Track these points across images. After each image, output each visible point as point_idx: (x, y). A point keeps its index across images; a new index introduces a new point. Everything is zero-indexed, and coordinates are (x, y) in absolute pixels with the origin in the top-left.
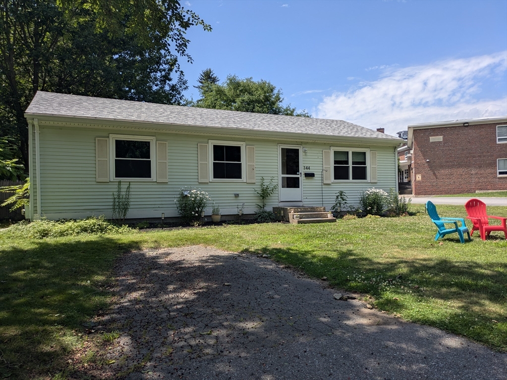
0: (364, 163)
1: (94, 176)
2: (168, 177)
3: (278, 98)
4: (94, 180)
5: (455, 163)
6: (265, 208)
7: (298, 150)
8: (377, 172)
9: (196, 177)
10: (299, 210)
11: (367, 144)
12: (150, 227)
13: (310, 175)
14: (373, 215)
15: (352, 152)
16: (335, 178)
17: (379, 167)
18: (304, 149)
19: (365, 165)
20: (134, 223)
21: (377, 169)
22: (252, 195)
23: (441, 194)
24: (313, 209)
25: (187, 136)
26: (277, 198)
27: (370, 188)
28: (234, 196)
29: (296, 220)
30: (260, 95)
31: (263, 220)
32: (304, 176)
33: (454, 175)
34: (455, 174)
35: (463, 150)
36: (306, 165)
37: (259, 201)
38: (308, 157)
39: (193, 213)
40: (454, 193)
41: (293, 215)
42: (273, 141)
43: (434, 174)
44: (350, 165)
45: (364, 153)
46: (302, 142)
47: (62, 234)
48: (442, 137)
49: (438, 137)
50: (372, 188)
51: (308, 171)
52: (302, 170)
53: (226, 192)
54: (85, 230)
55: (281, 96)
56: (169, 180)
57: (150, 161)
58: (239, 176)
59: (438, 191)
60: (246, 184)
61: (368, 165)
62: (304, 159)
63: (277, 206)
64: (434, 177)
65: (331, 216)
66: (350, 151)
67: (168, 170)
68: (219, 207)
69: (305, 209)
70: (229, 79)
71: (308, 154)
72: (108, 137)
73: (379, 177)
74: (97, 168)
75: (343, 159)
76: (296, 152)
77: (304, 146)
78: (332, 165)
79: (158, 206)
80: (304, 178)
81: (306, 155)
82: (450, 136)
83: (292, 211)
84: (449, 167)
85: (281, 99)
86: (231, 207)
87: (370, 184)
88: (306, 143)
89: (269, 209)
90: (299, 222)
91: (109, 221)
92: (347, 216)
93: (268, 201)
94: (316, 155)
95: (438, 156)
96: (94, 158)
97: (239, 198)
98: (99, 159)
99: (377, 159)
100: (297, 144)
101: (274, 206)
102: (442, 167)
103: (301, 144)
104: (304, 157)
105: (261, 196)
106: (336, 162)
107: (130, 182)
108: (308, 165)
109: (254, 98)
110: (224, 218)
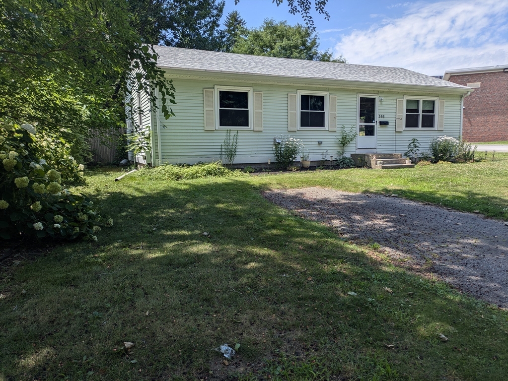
0: (433, 111)
1: (202, 125)
2: (263, 125)
3: (314, 43)
4: (202, 128)
5: (492, 110)
6: (344, 155)
7: (374, 99)
8: (444, 120)
9: (286, 126)
10: (380, 156)
11: (437, 93)
12: (256, 171)
13: (384, 124)
14: (444, 161)
15: (423, 101)
16: (407, 126)
17: (446, 115)
18: (381, 98)
19: (433, 113)
20: (243, 167)
21: (445, 117)
22: (333, 143)
23: (474, 142)
24: (391, 156)
25: (279, 86)
26: (355, 145)
27: (441, 135)
28: (317, 143)
29: (380, 166)
30: (297, 40)
31: (345, 166)
32: (379, 124)
33: (490, 123)
34: (491, 121)
35: (501, 97)
36: (381, 114)
37: (339, 148)
38: (383, 106)
39: (291, 159)
40: (488, 141)
41: (376, 161)
42: (353, 91)
43: (469, 121)
44: (421, 113)
45: (433, 102)
46: (378, 91)
47: (193, 176)
48: (479, 83)
49: (475, 83)
50: (444, 135)
51: (382, 120)
52: (377, 119)
53: (311, 140)
54: (209, 173)
55: (317, 41)
56: (264, 129)
57: (248, 110)
58: (322, 124)
59: (472, 139)
60: (328, 132)
61: (436, 113)
62: (380, 108)
63: (354, 153)
64: (469, 124)
65: (409, 162)
66: (421, 99)
67: (263, 119)
68: (310, 154)
69: (384, 156)
70: (266, 23)
71: (383, 103)
72: (214, 88)
73: (445, 124)
74: (205, 117)
75: (413, 107)
76: (373, 101)
77: (380, 95)
78: (405, 113)
79: (254, 152)
80: (379, 126)
81: (381, 104)
82: (488, 83)
83: (374, 158)
84: (484, 114)
85: (317, 44)
86: (315, 154)
87: (437, 132)
88: (382, 92)
89: (347, 155)
90: (383, 168)
91: (224, 165)
92: (422, 162)
93: (347, 148)
94: (390, 103)
95: (475, 103)
96: (202, 108)
97: (322, 145)
98: (207, 109)
99: (445, 108)
100: (374, 94)
101: (352, 153)
102: (477, 114)
103: (378, 92)
104: (380, 106)
105: (342, 143)
106: (408, 111)
107: (237, 131)
108: (383, 114)
109: (292, 43)
110: (313, 165)
